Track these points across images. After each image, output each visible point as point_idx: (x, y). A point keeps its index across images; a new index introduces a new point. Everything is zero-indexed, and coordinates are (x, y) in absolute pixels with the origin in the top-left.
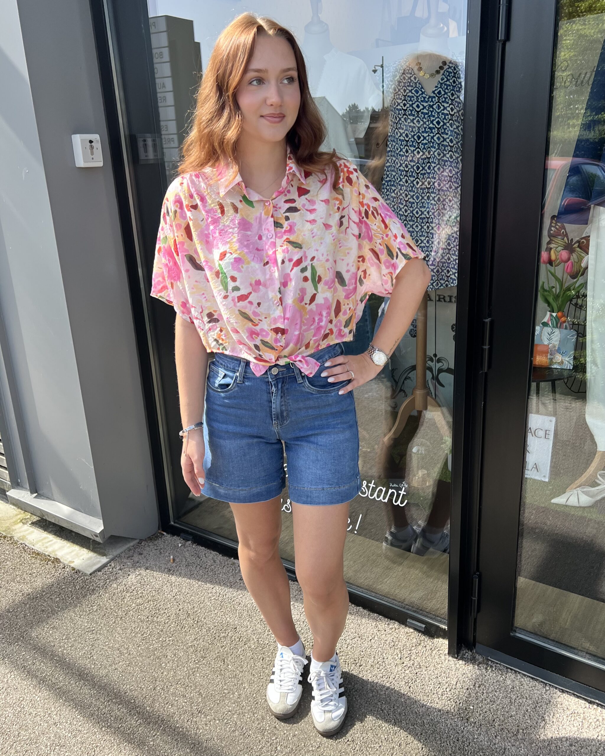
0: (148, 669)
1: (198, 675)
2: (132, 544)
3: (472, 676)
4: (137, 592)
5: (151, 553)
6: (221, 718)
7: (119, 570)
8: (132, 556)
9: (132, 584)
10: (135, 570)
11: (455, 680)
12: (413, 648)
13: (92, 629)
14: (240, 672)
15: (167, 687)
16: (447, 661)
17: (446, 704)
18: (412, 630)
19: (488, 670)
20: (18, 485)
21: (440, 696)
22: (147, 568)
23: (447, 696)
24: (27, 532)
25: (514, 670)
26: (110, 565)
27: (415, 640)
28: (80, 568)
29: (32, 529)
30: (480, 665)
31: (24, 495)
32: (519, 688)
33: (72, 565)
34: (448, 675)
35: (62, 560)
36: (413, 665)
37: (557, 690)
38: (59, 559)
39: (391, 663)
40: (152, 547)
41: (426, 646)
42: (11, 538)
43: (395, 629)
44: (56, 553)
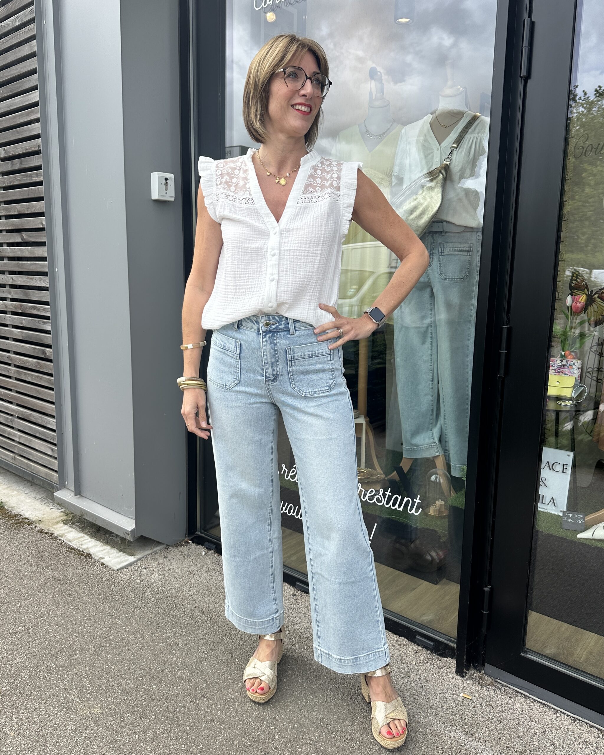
0: (159, 653)
2: (159, 548)
3: (479, 695)
4: (158, 588)
8: (158, 559)
12: (421, 664)
18: (420, 648)
19: (497, 692)
20: (65, 487)
21: (445, 710)
22: (169, 570)
23: (452, 710)
24: (67, 531)
25: (524, 695)
26: (137, 564)
27: (422, 657)
28: (109, 564)
29: (71, 529)
30: (488, 687)
31: (69, 496)
32: (529, 712)
33: (102, 561)
34: (454, 692)
35: (93, 556)
36: (420, 679)
37: (569, 718)
38: (91, 555)
39: (397, 675)
40: (177, 552)
41: (434, 664)
42: (52, 534)
43: (404, 646)
44: (90, 550)
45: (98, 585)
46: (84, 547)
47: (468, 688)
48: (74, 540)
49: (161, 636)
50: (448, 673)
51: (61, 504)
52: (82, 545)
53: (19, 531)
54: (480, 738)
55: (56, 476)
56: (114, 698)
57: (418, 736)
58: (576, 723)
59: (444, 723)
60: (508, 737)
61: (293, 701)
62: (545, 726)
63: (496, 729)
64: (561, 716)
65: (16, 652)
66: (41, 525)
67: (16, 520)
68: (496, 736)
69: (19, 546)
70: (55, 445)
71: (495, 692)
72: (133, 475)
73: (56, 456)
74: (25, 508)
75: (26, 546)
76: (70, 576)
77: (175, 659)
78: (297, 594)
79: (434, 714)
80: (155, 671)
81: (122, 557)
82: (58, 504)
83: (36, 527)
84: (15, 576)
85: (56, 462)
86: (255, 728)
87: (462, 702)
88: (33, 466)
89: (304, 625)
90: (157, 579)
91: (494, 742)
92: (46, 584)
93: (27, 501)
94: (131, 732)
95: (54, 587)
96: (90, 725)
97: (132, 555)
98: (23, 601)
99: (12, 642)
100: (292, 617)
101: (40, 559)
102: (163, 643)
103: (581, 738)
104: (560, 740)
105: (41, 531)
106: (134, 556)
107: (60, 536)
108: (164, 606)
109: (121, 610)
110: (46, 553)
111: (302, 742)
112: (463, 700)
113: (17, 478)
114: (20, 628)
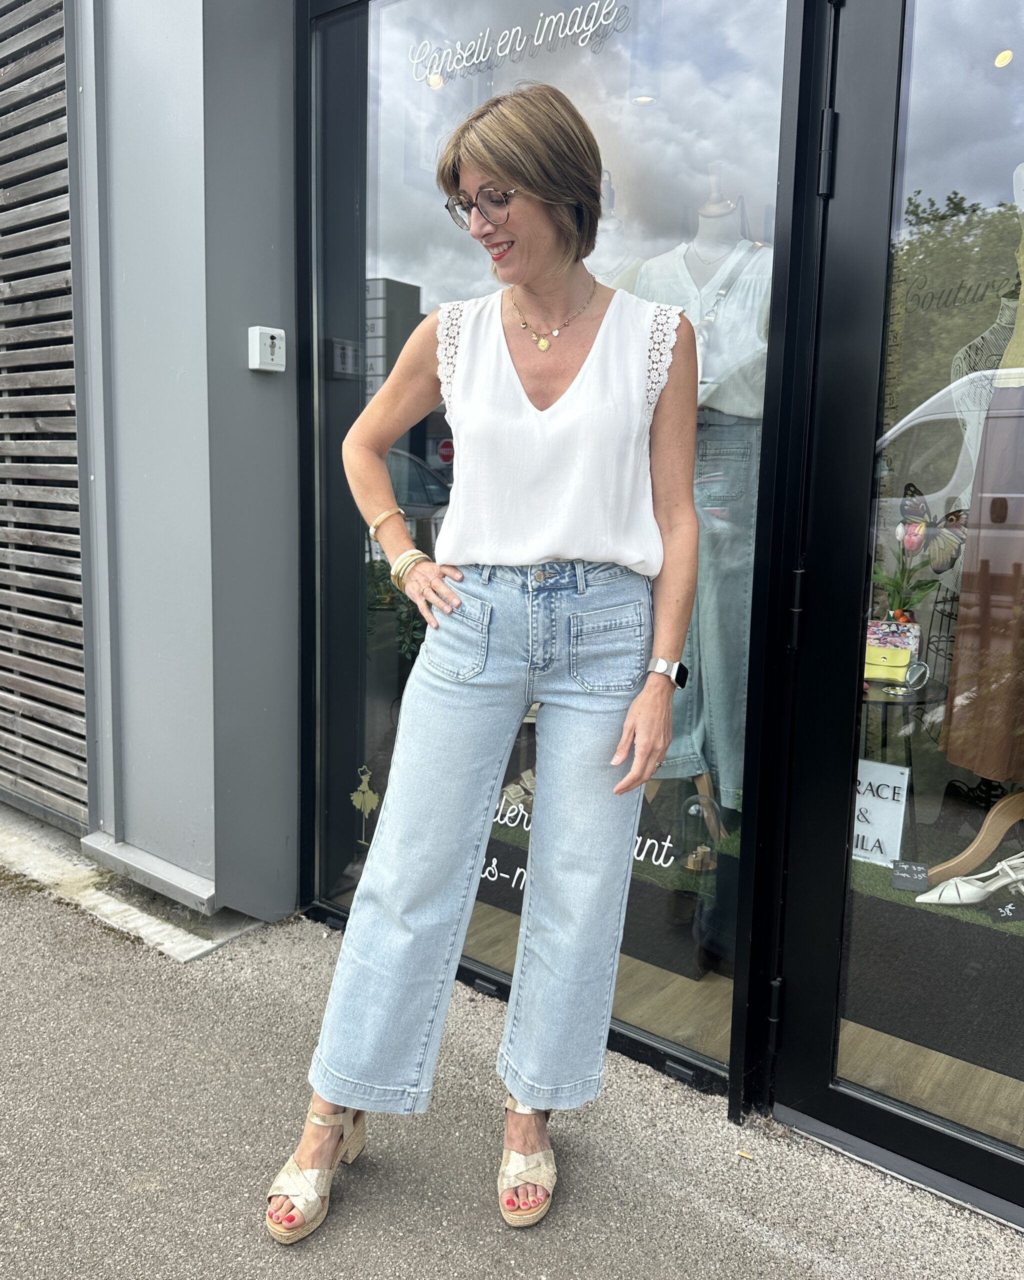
0: (254, 1095)
2: (254, 927)
3: (765, 1153)
4: (252, 991)
5: (280, 943)
8: (251, 944)
12: (672, 1106)
18: (672, 1081)
19: (792, 1147)
20: (99, 829)
21: (710, 1177)
22: (270, 962)
23: (723, 1177)
24: (101, 901)
25: (834, 1151)
26: (217, 953)
27: (676, 1095)
28: (172, 954)
29: (108, 898)
30: (779, 1139)
31: (104, 844)
32: (842, 1177)
33: (160, 948)
34: (725, 1149)
35: (145, 941)
36: (671, 1129)
37: (904, 1185)
38: (141, 939)
39: (636, 1124)
40: (282, 934)
41: (693, 1105)
42: (77, 906)
43: (647, 1077)
44: (140, 930)
45: (153, 987)
46: (130, 926)
47: (747, 1143)
48: (113, 914)
49: (258, 1067)
50: (717, 1120)
51: (92, 856)
52: (126, 922)
53: (22, 901)
54: (766, 1220)
55: (84, 811)
56: (183, 1166)
57: (668, 1218)
58: (915, 1193)
59: (709, 1198)
60: (810, 1217)
61: (470, 1167)
62: (868, 1200)
63: (791, 1205)
64: (892, 1182)
65: (21, 1096)
66: (58, 891)
67: (18, 883)
68: (791, 1216)
69: (24, 926)
70: (83, 760)
71: (790, 1148)
72: (213, 807)
73: (85, 778)
74: (32, 863)
75: (34, 926)
76: (107, 972)
77: (280, 1103)
78: (477, 998)
79: (693, 1183)
80: (249, 1122)
81: (191, 943)
82: (88, 857)
83: (50, 894)
84: (17, 974)
85: (85, 788)
86: (409, 1210)
87: (738, 1165)
88: (47, 795)
89: (487, 1047)
90: (249, 977)
91: (787, 1225)
92: (68, 985)
93: (35, 852)
94: (210, 1219)
95: (82, 990)
96: (144, 1209)
97: (208, 939)
98: (31, 1015)
99: (13, 1080)
100: (468, 1035)
101: (58, 946)
102: (260, 1078)
103: (922, 1216)
104: (891, 1220)
105: (59, 901)
106: (212, 940)
107: (90, 909)
108: (262, 1020)
109: (192, 1027)
110: (67, 936)
111: (485, 1231)
112: (740, 1160)
113: (18, 815)
114: (27, 1057)
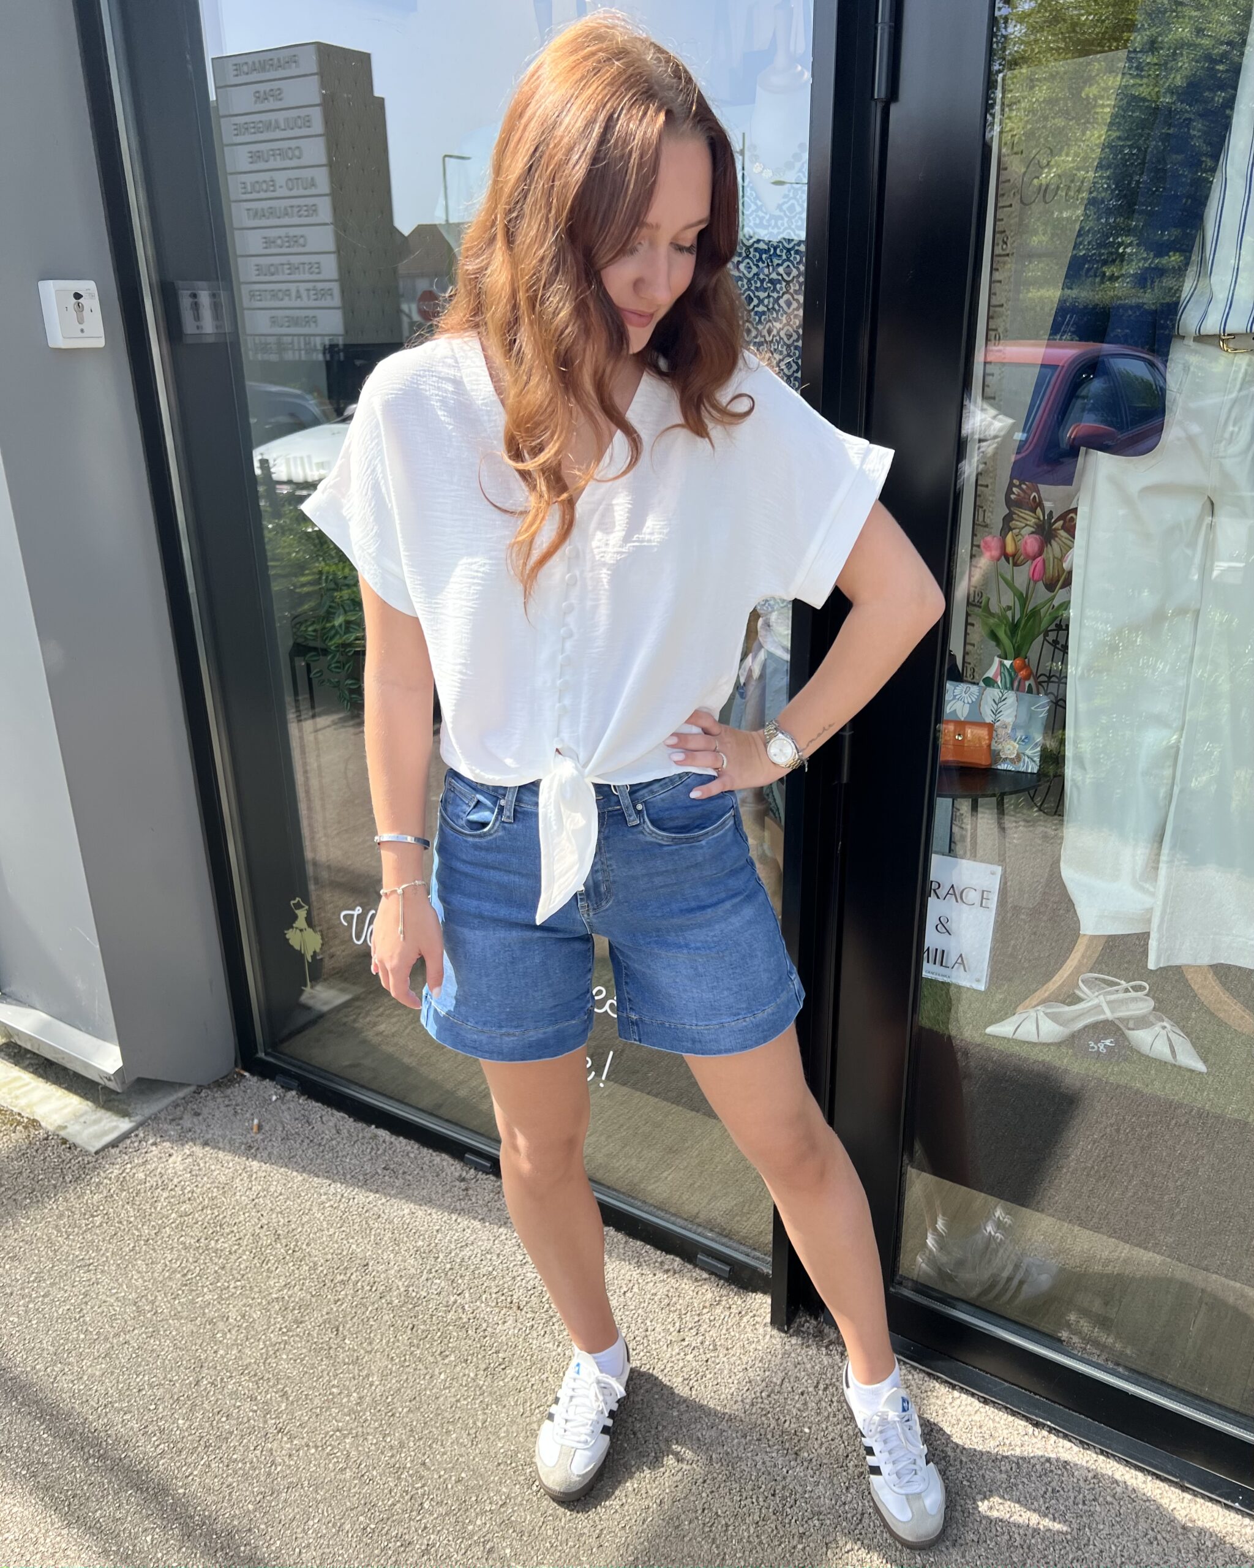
0: (189, 1344)
1: (284, 1357)
2: (181, 1094)
3: (813, 1367)
4: (183, 1189)
5: (217, 1113)
6: (319, 1444)
7: (152, 1144)
8: (181, 1119)
9: (176, 1173)
10: (183, 1145)
11: (781, 1375)
12: (705, 1311)
13: (88, 1262)
14: (367, 1352)
15: (222, 1379)
16: (768, 1337)
17: (759, 1422)
18: (705, 1275)
23: (762, 1406)
26: (135, 1136)
27: (709, 1295)
28: (78, 1141)
30: (830, 1347)
33: (62, 1134)
34: (766, 1366)
35: (43, 1124)
36: (702, 1343)
38: (38, 1121)
39: (660, 1340)
40: (220, 1101)
41: (730, 1307)
43: (675, 1273)
44: (34, 1109)
46: (22, 1102)
47: (793, 1354)
50: (757, 1326)
59: (745, 1436)
78: (468, 1177)
81: (106, 1120)
87: (781, 1386)
97: (125, 1116)
106: (131, 1116)
108: (197, 1231)
